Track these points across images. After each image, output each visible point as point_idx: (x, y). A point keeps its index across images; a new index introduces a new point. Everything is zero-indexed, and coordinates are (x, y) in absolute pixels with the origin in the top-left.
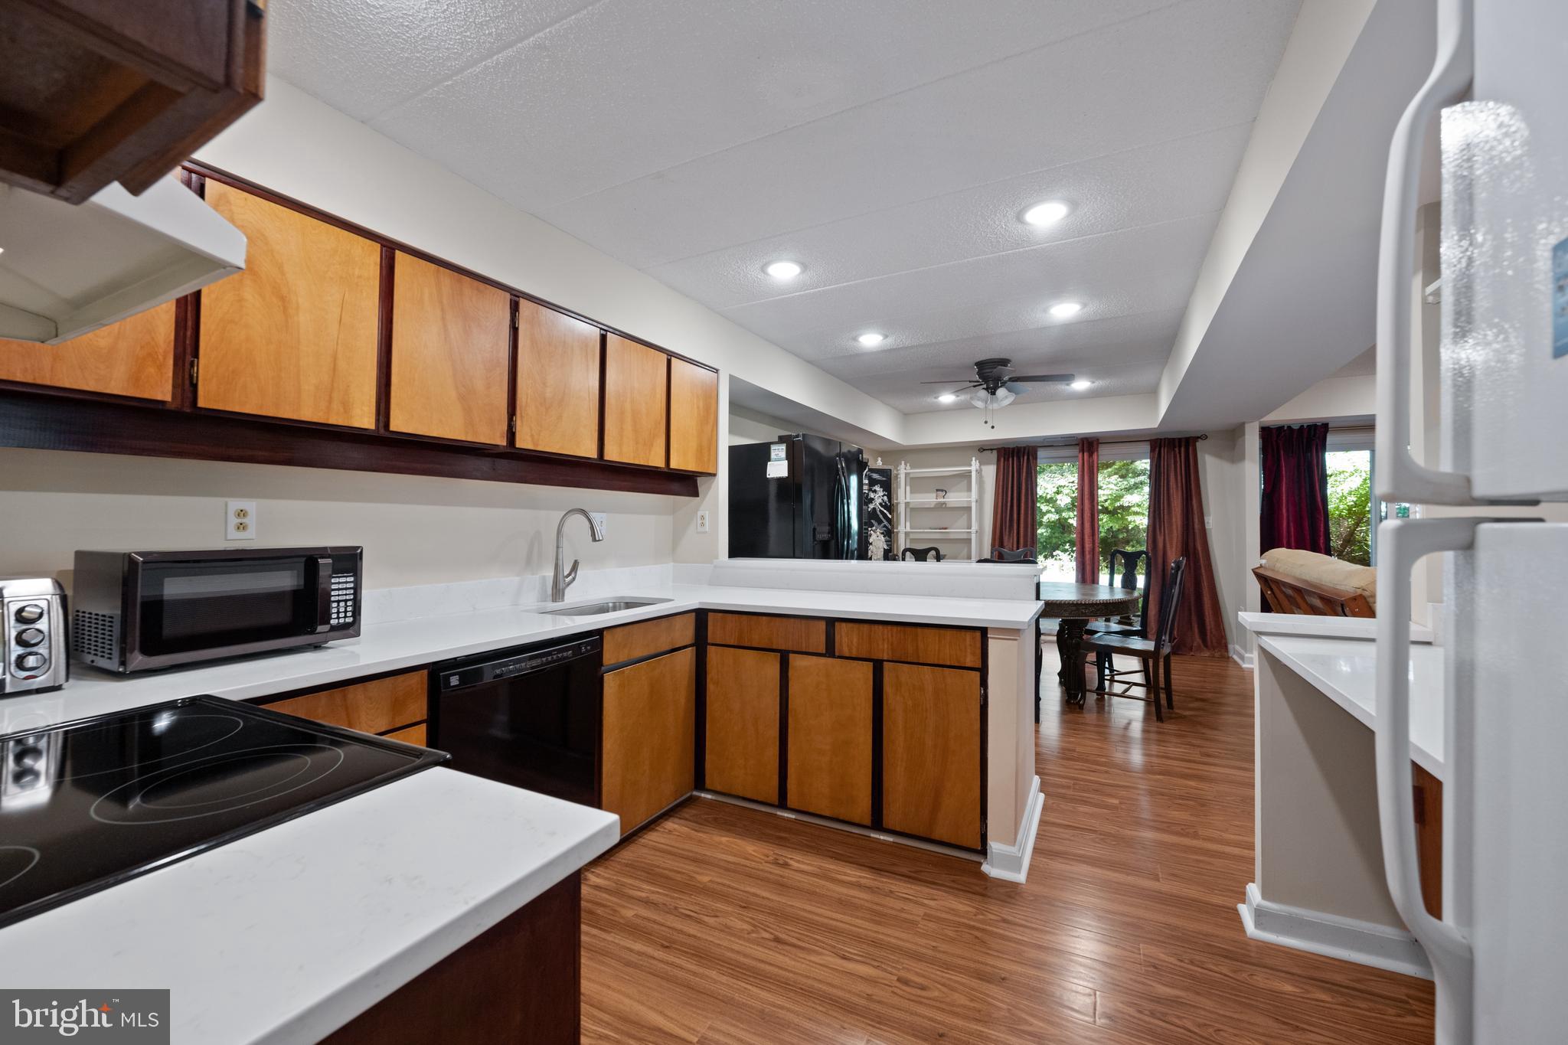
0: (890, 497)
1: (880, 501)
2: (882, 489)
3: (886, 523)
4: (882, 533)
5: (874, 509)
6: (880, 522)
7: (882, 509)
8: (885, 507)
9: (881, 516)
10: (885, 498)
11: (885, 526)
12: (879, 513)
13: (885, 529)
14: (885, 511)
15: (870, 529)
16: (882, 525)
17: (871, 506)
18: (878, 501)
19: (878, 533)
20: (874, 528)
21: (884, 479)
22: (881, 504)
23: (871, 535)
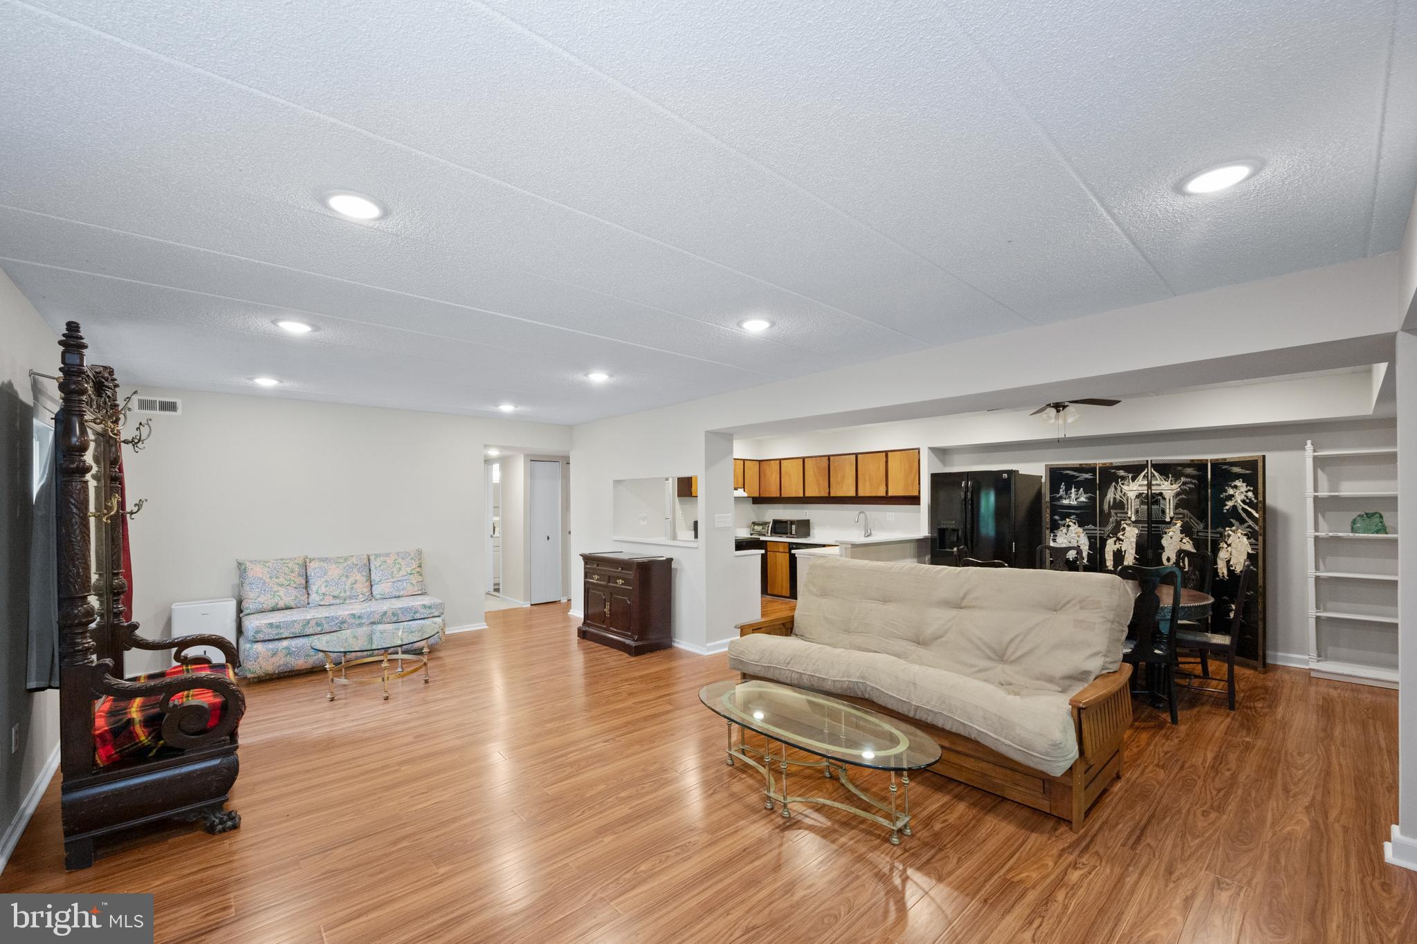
0: (1255, 493)
1: (1243, 497)
2: (1245, 484)
3: (1251, 523)
4: (1245, 535)
5: (1234, 507)
6: (1242, 521)
7: (1246, 507)
8: (1251, 504)
9: (1244, 515)
10: (1250, 494)
11: (1249, 527)
12: (1241, 511)
13: (1249, 530)
14: (1250, 509)
15: (1227, 529)
16: (1246, 525)
17: (1230, 504)
18: (1239, 498)
19: (1239, 535)
20: (1234, 528)
21: (1248, 472)
22: (1243, 501)
23: (1229, 536)
